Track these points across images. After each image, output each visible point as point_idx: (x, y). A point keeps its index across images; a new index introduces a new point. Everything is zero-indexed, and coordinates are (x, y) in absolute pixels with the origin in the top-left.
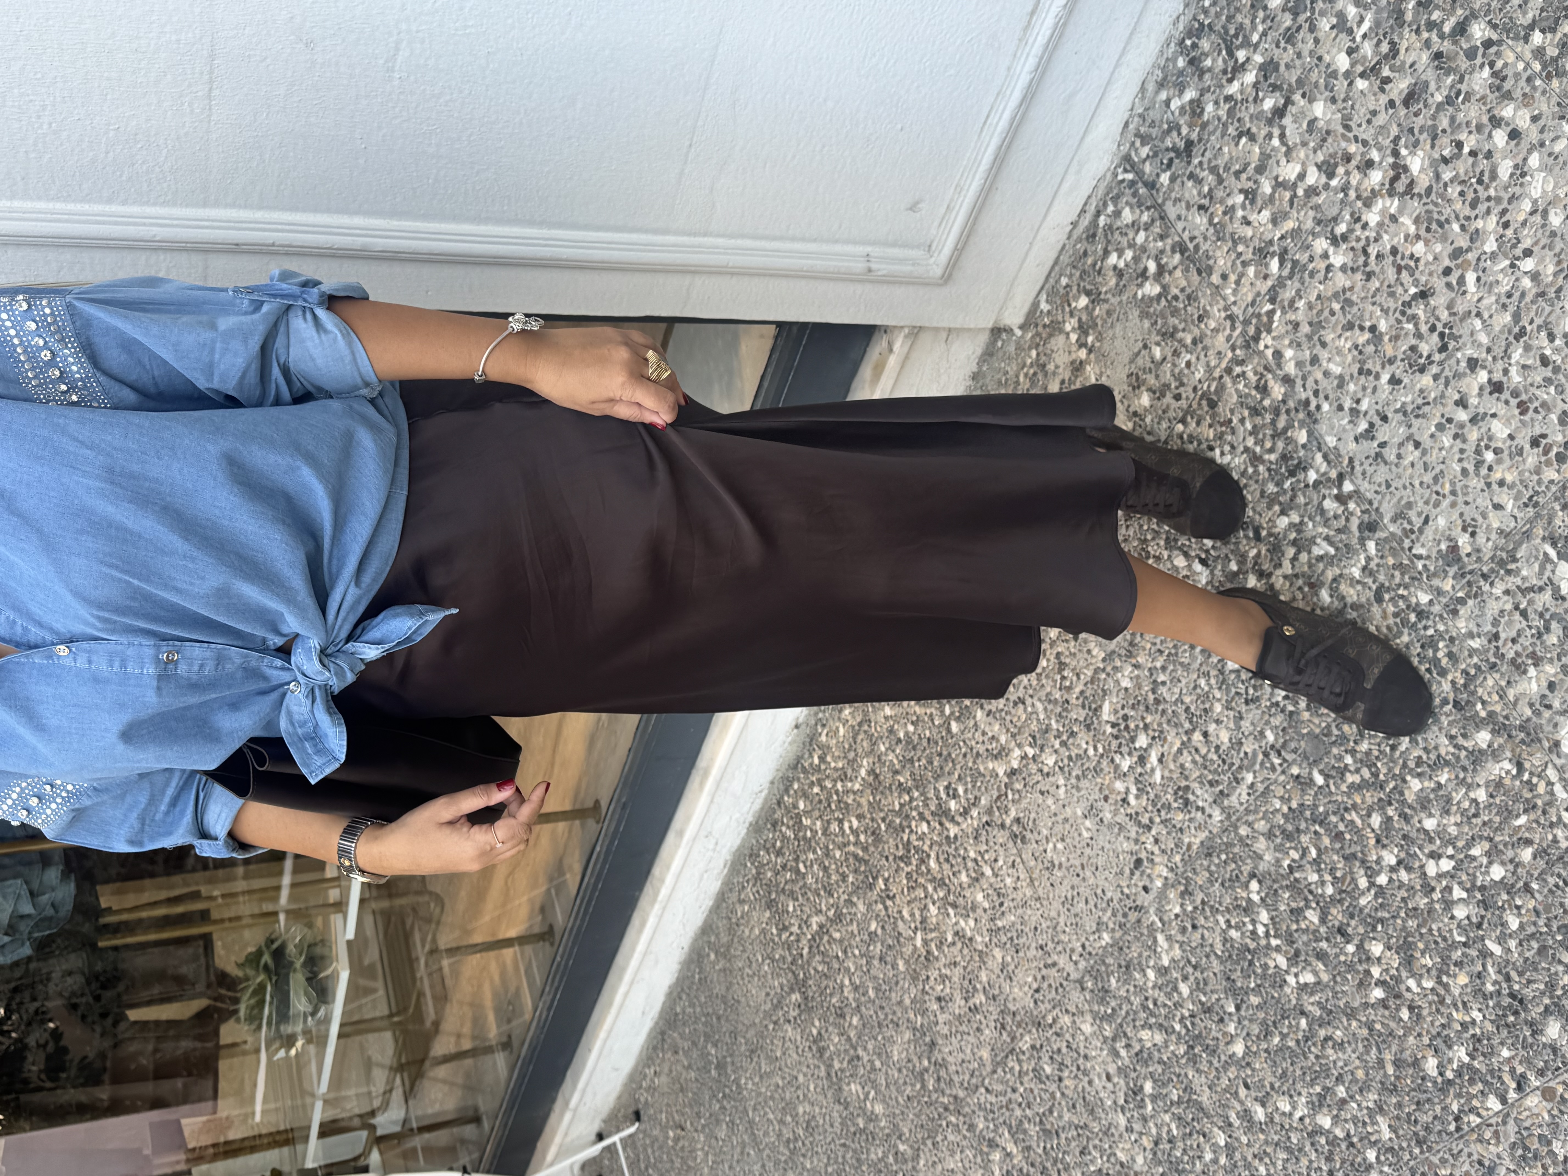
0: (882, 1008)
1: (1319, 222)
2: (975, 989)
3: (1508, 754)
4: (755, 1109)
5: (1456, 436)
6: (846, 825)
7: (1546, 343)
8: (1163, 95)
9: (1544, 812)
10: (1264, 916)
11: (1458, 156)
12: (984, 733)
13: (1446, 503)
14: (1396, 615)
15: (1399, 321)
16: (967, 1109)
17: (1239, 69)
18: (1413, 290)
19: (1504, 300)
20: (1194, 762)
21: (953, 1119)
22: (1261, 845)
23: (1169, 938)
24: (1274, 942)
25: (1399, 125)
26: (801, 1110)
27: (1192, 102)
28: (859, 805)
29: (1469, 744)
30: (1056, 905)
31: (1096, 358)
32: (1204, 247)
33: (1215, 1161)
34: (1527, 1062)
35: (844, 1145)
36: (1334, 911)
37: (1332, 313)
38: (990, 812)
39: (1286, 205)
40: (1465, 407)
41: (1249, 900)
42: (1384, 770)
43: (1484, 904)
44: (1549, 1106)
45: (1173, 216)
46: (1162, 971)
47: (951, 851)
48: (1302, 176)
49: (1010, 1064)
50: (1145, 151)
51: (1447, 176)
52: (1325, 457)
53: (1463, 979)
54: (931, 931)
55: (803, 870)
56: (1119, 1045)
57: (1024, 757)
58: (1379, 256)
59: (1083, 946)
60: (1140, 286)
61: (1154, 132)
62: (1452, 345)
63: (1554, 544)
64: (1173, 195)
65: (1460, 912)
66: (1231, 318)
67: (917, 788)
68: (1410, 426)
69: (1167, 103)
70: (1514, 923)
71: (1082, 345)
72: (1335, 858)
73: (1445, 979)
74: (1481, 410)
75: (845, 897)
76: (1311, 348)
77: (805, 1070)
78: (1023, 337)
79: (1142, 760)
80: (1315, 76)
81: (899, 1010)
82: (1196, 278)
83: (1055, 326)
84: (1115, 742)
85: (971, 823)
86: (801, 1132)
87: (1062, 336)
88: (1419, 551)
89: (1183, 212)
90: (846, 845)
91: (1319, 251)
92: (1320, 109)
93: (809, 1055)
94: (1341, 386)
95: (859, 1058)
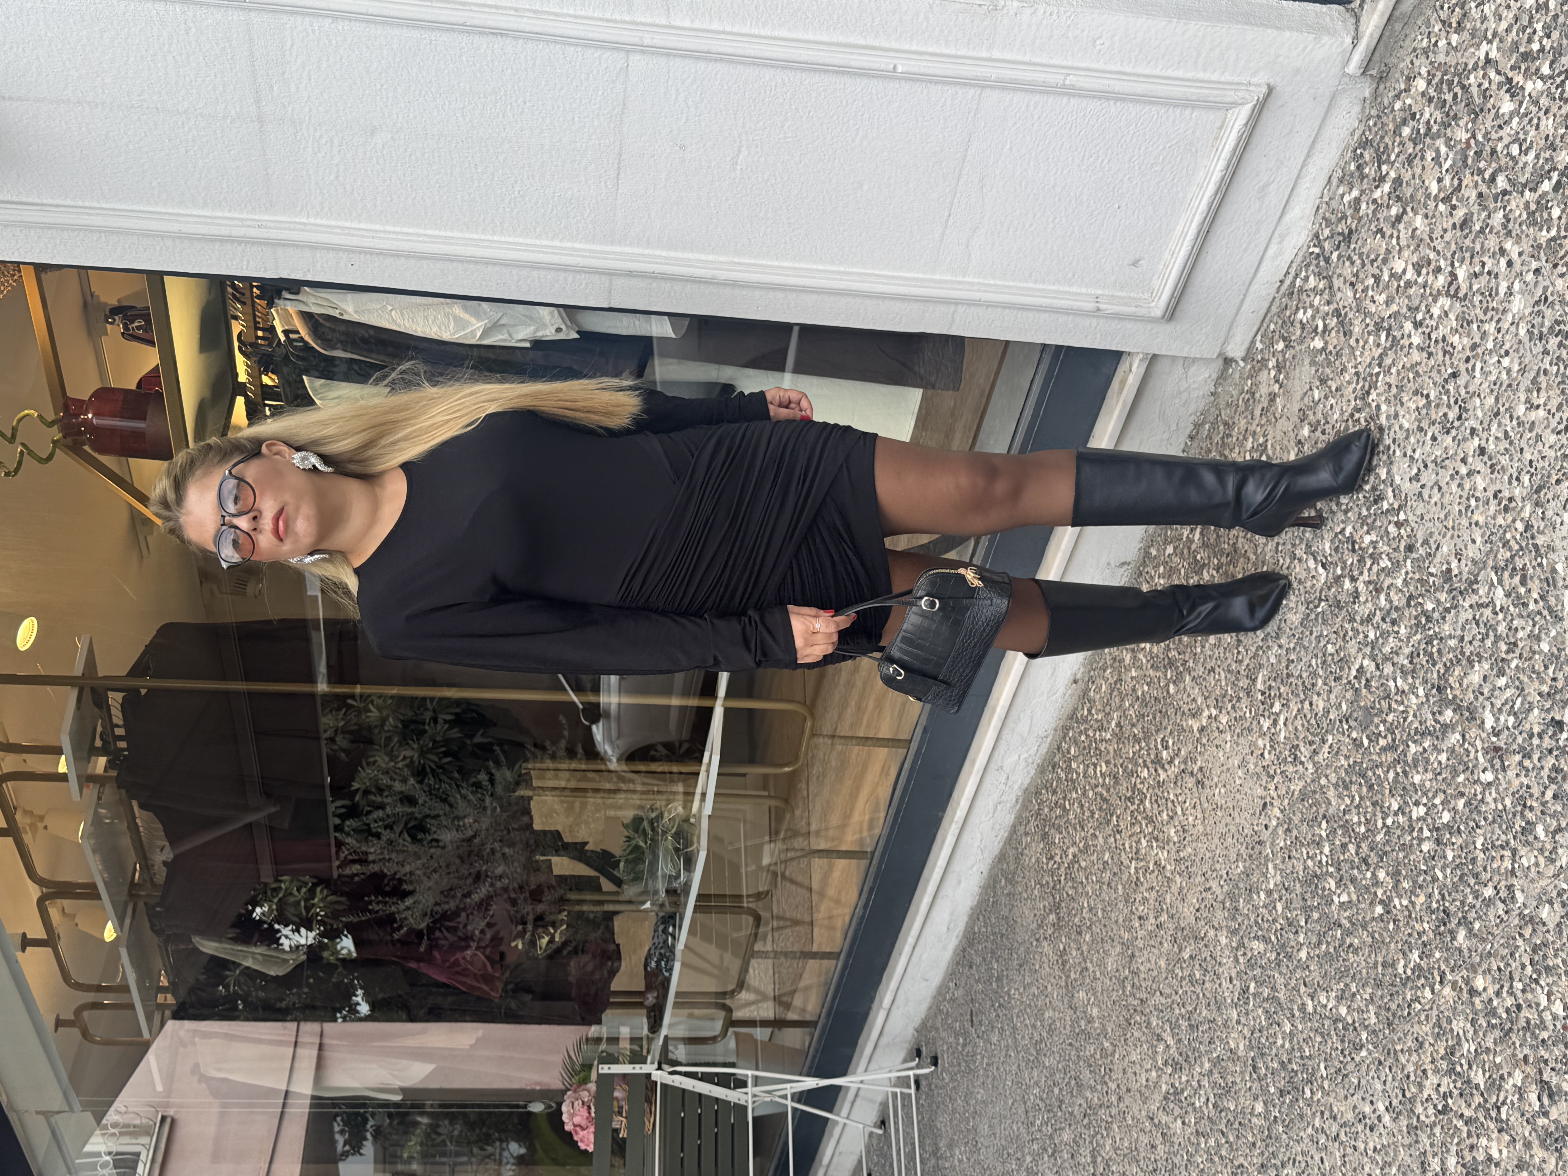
0: (1105, 926)
1: (1410, 309)
2: (1162, 910)
3: (1460, 728)
4: (1018, 1016)
5: (1459, 485)
6: (1098, 769)
7: (1508, 422)
8: (1341, 190)
9: (1472, 773)
10: (1327, 850)
11: (1482, 273)
12: (1189, 696)
13: (1449, 535)
14: (1416, 618)
15: (1440, 393)
16: (1148, 1010)
17: (1382, 179)
18: (1450, 371)
19: (1492, 386)
20: (1303, 725)
21: (1138, 1018)
22: (1331, 793)
23: (1275, 867)
24: (1331, 869)
25: (1456, 243)
26: (1047, 1015)
27: (1356, 198)
28: (1108, 752)
29: (1441, 719)
30: (1216, 840)
31: (1284, 394)
32: (1350, 315)
33: (1283, 1046)
34: (1446, 960)
35: (1070, 1044)
36: (1363, 845)
37: (1409, 381)
38: (1185, 762)
39: (1394, 291)
40: (1466, 464)
41: (1320, 836)
42: (1398, 737)
43: (1438, 842)
44: (1454, 994)
45: (1336, 287)
46: (1269, 893)
47: (1160, 794)
48: (1404, 271)
49: (1177, 971)
50: (1327, 232)
51: (1475, 287)
52: (1393, 491)
53: (1422, 899)
54: (1142, 860)
55: (1068, 807)
56: (1240, 953)
57: (1210, 717)
58: (1436, 341)
59: (1227, 873)
60: (1313, 339)
61: (1333, 218)
62: (1464, 415)
63: (1496, 573)
64: (1338, 271)
65: (1425, 847)
66: (1357, 374)
67: (1144, 738)
68: (1437, 474)
69: (1342, 196)
70: (1450, 855)
71: (1277, 381)
72: (1368, 803)
73: (1413, 898)
74: (1473, 467)
75: (1092, 831)
76: (1395, 405)
77: (1052, 980)
78: (1244, 368)
79: (1275, 723)
80: (1420, 195)
81: (1115, 927)
82: (1342, 338)
83: (1264, 362)
84: (1262, 707)
85: (1173, 770)
86: (1045, 1034)
87: (1266, 372)
88: (1432, 570)
89: (1341, 285)
90: (1096, 786)
91: (1407, 332)
92: (1419, 221)
93: (1056, 968)
94: (1407, 438)
95: (1087, 969)
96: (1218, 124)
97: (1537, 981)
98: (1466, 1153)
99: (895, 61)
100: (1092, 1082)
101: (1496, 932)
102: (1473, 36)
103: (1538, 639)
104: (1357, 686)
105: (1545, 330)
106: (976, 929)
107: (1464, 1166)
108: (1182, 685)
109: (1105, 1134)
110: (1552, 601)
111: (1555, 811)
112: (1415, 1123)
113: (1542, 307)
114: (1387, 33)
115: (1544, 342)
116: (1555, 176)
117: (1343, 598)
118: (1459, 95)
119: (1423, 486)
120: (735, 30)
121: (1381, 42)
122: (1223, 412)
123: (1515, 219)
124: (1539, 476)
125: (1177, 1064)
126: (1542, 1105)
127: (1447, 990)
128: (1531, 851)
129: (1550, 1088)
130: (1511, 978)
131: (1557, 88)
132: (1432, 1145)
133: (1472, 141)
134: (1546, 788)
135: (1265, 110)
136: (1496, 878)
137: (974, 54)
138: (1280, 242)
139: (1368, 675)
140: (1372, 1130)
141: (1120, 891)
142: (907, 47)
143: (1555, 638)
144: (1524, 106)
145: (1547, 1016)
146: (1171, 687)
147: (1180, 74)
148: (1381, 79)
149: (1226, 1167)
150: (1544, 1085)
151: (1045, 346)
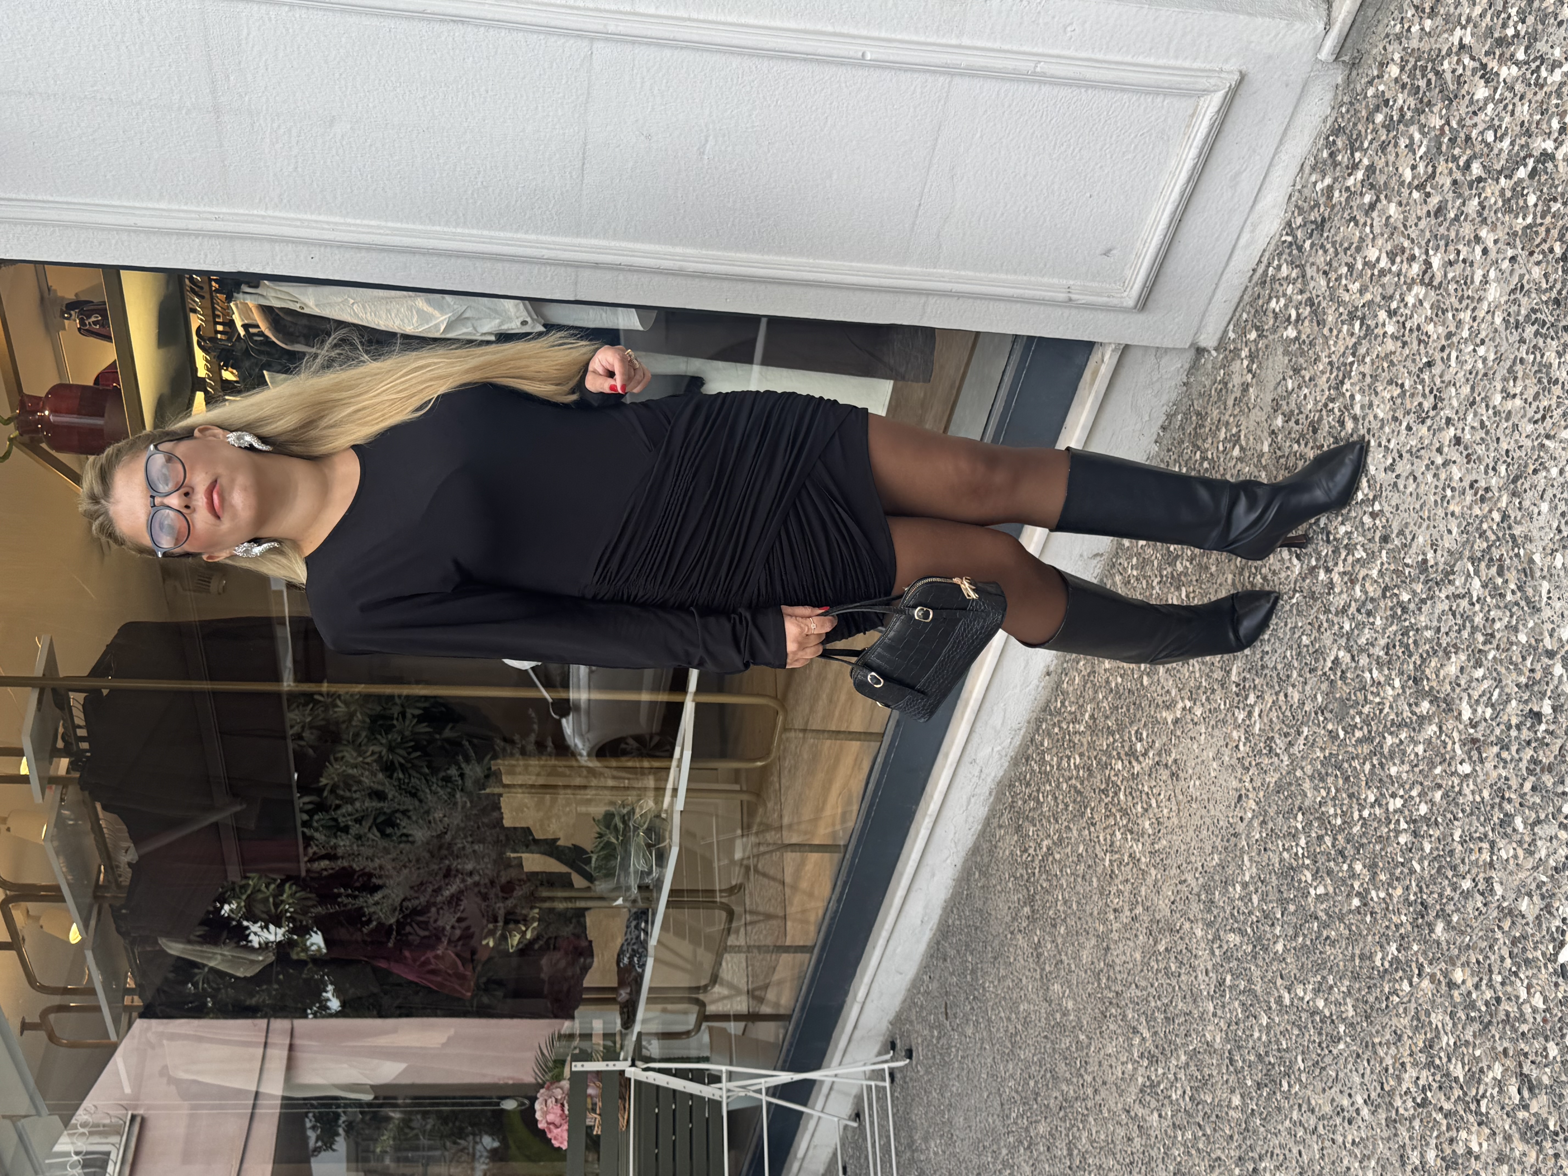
0: (1080, 918)
1: (1384, 298)
2: (1137, 902)
3: (1437, 720)
4: (993, 1009)
5: (1435, 475)
6: (1072, 761)
7: (1484, 412)
8: (1313, 178)
9: (1450, 764)
10: (1303, 842)
11: (1457, 261)
12: (1163, 687)
13: (1425, 525)
14: (1391, 609)
15: (1415, 382)
16: (1123, 1003)
17: (1355, 166)
18: (1425, 360)
19: (1468, 375)
20: (1278, 717)
21: (1113, 1011)
22: (1307, 785)
23: (1251, 859)
24: (1307, 862)
25: (1431, 231)
26: (1022, 1008)
27: (1328, 186)
28: (1082, 745)
29: (1418, 710)
30: (1191, 832)
31: (1257, 384)
32: (1324, 304)
33: (1260, 1039)
34: (1425, 953)
35: (1046, 1037)
36: (1339, 837)
37: (1383, 371)
38: (1159, 754)
39: (1368, 280)
40: (1441, 454)
41: (1297, 828)
42: (1374, 729)
43: (1415, 834)
44: (1432, 986)
45: (1309, 276)
46: (1245, 885)
47: (1134, 786)
48: (1378, 260)
49: (1153, 963)
50: (1299, 220)
51: (1450, 275)
52: (1368, 481)
53: (1399, 891)
54: (1116, 853)
55: (1041, 799)
56: (1216, 945)
57: (1184, 709)
58: (1411, 330)
59: (1203, 866)
60: (1286, 328)
61: (1306, 205)
62: (1439, 405)
63: (1473, 564)
64: (1311, 260)
65: (1403, 839)
66: (1331, 363)
67: (1118, 731)
68: (1412, 464)
69: (1315, 184)
70: (1427, 847)
71: (1250, 371)
72: (1344, 795)
73: (1390, 890)
74: (1449, 457)
75: (1066, 824)
76: (1370, 395)
77: (1027, 973)
78: (1216, 357)
79: (1250, 714)
80: (1393, 182)
81: (1090, 920)
82: (1316, 328)
83: (1236, 352)
84: (1236, 699)
85: (1148, 762)
86: (1020, 1027)
87: (1239, 362)
88: (1408, 561)
89: (1315, 274)
90: (1070, 779)
91: (1381, 321)
92: (1393, 209)
93: (1031, 960)
94: (1382, 428)
95: (1061, 961)
96: (1190, 112)
97: (1516, 974)
98: (1445, 1146)
99: (864, 49)
100: (1068, 1075)
101: (1475, 925)
102: (1447, 21)
103: (1516, 630)
104: (1332, 677)
105: (1521, 319)
106: (950, 922)
107: (1443, 1159)
108: (1156, 677)
109: (1081, 1126)
110: (1530, 592)
111: (1534, 803)
112: (1394, 1116)
113: (1518, 295)
114: (1360, 19)
115: (1520, 330)
116: (1531, 162)
117: (1318, 589)
118: (1433, 82)
119: (1398, 477)
120: (701, 17)
121: (1354, 28)
122: (1195, 403)
123: (1491, 206)
124: (1516, 466)
125: (1153, 1056)
126: (1522, 1099)
127: (1426, 983)
128: (1510, 843)
129: (1530, 1081)
130: (1490, 971)
131: (1532, 74)
132: (1411, 1138)
133: (1447, 128)
134: (1524, 780)
135: (1237, 96)
136: (1474, 871)
137: (944, 41)
138: (1253, 231)
139: (1344, 667)
140: (1350, 1123)
141: (1095, 884)
142: (875, 34)
143: (1532, 629)
144: (1499, 92)
145: (1527, 1009)
146: (1145, 678)
147: (1151, 61)
148: (1354, 65)
149: (1203, 1160)
150: (1524, 1078)
151: (1016, 337)
